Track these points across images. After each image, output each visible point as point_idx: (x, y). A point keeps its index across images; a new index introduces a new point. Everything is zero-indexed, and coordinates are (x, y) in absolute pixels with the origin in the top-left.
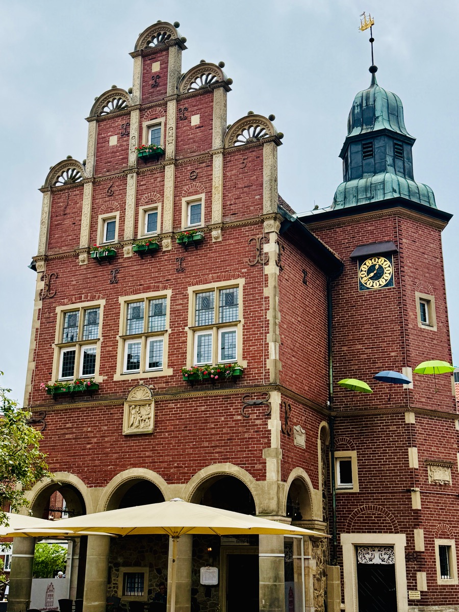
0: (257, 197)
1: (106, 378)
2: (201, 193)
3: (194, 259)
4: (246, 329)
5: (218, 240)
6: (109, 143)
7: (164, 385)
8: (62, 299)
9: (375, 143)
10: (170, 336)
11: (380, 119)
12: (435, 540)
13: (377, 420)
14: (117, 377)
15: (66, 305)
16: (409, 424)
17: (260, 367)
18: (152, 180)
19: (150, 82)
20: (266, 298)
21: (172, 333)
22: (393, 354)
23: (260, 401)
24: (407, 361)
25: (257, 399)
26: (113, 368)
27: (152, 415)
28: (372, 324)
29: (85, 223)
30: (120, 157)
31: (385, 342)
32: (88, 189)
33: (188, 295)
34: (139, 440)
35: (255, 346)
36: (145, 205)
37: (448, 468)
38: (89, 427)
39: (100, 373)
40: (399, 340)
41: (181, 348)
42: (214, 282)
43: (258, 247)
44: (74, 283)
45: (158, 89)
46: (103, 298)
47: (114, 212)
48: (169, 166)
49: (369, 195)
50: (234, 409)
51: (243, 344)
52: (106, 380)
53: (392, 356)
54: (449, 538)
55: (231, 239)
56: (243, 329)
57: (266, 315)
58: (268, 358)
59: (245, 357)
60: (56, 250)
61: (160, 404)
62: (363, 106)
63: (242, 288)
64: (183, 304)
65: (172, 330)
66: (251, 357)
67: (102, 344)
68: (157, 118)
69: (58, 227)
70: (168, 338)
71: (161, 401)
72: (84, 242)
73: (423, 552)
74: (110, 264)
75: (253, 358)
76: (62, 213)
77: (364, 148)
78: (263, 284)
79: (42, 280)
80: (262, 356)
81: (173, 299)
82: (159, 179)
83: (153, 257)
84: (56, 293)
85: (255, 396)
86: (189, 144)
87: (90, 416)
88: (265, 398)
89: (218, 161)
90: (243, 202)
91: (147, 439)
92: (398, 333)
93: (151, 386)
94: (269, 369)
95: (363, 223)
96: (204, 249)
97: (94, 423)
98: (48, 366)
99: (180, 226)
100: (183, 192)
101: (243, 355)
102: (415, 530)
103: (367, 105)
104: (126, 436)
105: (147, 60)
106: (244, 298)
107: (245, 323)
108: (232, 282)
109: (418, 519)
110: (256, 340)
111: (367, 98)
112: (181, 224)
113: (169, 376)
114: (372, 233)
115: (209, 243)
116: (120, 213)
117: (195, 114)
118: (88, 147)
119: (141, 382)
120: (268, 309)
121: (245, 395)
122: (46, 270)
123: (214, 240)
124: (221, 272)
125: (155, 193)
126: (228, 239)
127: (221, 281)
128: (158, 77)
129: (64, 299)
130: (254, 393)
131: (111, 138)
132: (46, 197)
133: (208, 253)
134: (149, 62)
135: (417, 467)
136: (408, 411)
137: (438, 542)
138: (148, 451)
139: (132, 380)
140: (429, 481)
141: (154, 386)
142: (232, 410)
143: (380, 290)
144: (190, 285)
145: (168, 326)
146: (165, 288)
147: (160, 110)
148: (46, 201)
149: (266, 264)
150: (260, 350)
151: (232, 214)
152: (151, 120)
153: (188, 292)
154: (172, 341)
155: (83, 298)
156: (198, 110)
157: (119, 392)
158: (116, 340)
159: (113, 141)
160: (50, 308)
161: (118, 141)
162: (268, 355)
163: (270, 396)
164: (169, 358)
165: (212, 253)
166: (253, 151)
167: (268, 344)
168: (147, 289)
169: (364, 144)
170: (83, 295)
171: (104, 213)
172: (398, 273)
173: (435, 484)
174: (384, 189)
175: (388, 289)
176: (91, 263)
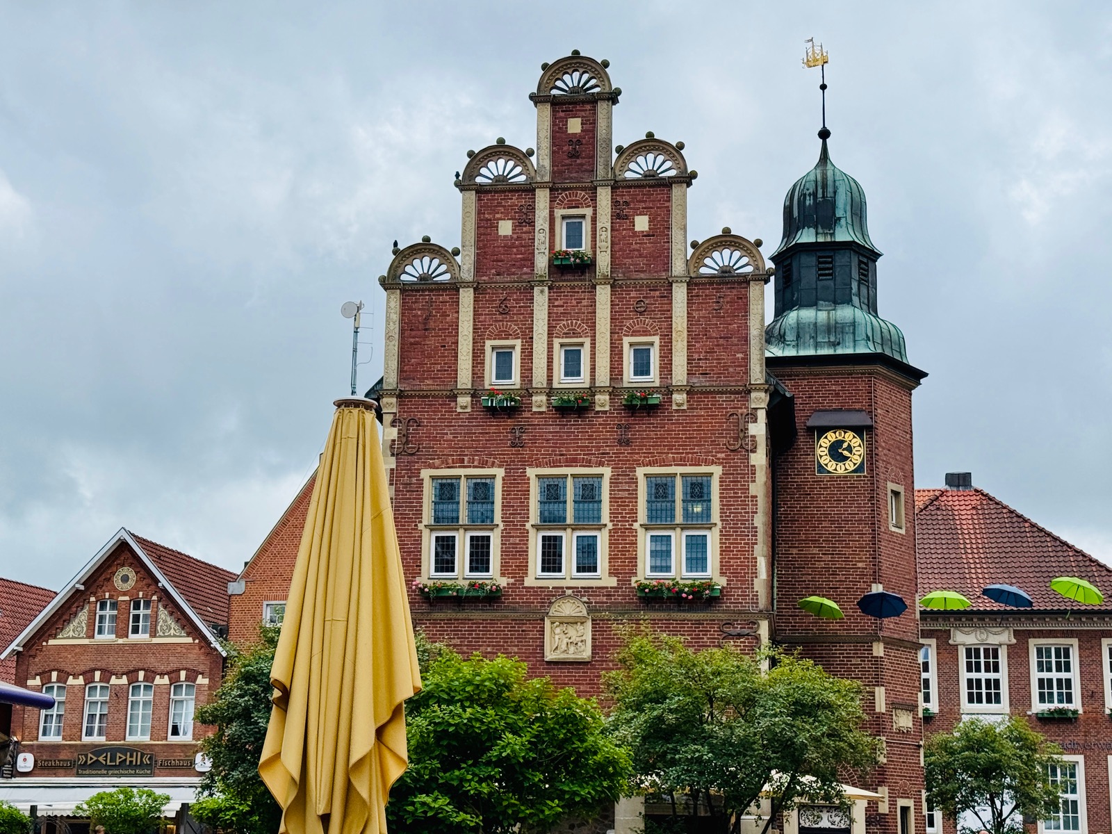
0: (740, 355)
1: (512, 581)
2: (654, 335)
3: (643, 428)
4: (724, 535)
5: (682, 408)
6: (497, 230)
7: (604, 599)
8: (431, 459)
9: (837, 258)
10: (610, 532)
11: (843, 221)
12: (898, 799)
13: (835, 650)
14: (529, 582)
15: (438, 468)
16: (877, 657)
17: (745, 588)
18: (574, 302)
19: (565, 148)
20: (752, 497)
21: (613, 529)
22: (860, 565)
23: (746, 631)
24: (879, 576)
25: (741, 628)
26: (523, 568)
27: (588, 637)
28: (833, 522)
29: (465, 349)
30: (518, 256)
31: (850, 548)
32: (467, 298)
33: (637, 479)
34: (569, 669)
35: (737, 558)
36: (563, 337)
37: (910, 711)
38: (489, 646)
39: (501, 574)
40: (870, 548)
41: (629, 551)
42: (675, 465)
43: (741, 427)
44: (450, 437)
45: (579, 161)
46: (500, 466)
47: (512, 339)
48: (602, 286)
49: (832, 339)
50: (708, 639)
51: (721, 554)
52: (512, 584)
53: (859, 568)
54: (908, 797)
55: (701, 409)
56: (720, 535)
57: (752, 520)
58: (756, 577)
59: (724, 573)
60: (415, 383)
61: (599, 624)
62: (818, 196)
63: (718, 480)
64: (629, 490)
65: (613, 525)
66: (732, 573)
67: (502, 533)
68: (578, 207)
69: (415, 346)
70: (608, 535)
71: (600, 620)
72: (464, 378)
73: (887, 815)
74: (510, 418)
75: (735, 574)
76: (421, 327)
77: (820, 263)
78: (748, 478)
79: (393, 426)
80: (748, 573)
81: (614, 482)
82: (585, 303)
83: (579, 417)
84: (419, 448)
85: (738, 624)
86: (633, 257)
87: (490, 631)
88: (752, 628)
89: (680, 294)
90: (719, 359)
91: (581, 669)
92: (868, 538)
93: (585, 599)
94: (757, 592)
95: (825, 378)
96: (660, 416)
97: (496, 642)
98: (414, 555)
99: (622, 378)
100: (625, 328)
101: (721, 569)
102: (879, 788)
103: (823, 197)
104: (549, 663)
105: (558, 111)
106: (720, 493)
107: (723, 528)
108: (703, 469)
109: (883, 775)
110: (739, 551)
111: (825, 186)
112: (622, 375)
113: (611, 588)
114: (837, 395)
115: (668, 409)
116: (522, 342)
117: (640, 214)
118: (464, 231)
119: (569, 592)
120: (756, 513)
121: (724, 622)
122: (399, 412)
123: (675, 407)
124: (687, 453)
125: (579, 322)
126: (697, 409)
127: (686, 465)
128: (579, 142)
129: (434, 459)
130: (737, 620)
131: (501, 223)
132: (392, 297)
133: (666, 424)
134: (562, 114)
135: (883, 711)
136: (879, 640)
137: (901, 802)
138: (583, 684)
139: (553, 588)
140: (894, 727)
141: (589, 599)
142: (705, 640)
143: (846, 477)
144: (639, 465)
145: (608, 519)
146: (601, 464)
147: (584, 196)
148: (393, 304)
149: (754, 451)
150: (745, 566)
151: (702, 374)
152: (569, 208)
153: (637, 474)
154: (615, 540)
155: (466, 462)
156: (645, 208)
157: (533, 603)
158: (524, 529)
159: (505, 228)
160: (409, 470)
161: (513, 230)
162: (756, 573)
163: (759, 626)
164: (610, 562)
165: (672, 424)
166: (733, 288)
167: (756, 558)
168: (572, 462)
169: (820, 257)
170: (466, 458)
171: (495, 339)
172: (871, 455)
173: (900, 732)
174: (854, 333)
175: (857, 476)
176: (477, 411)
